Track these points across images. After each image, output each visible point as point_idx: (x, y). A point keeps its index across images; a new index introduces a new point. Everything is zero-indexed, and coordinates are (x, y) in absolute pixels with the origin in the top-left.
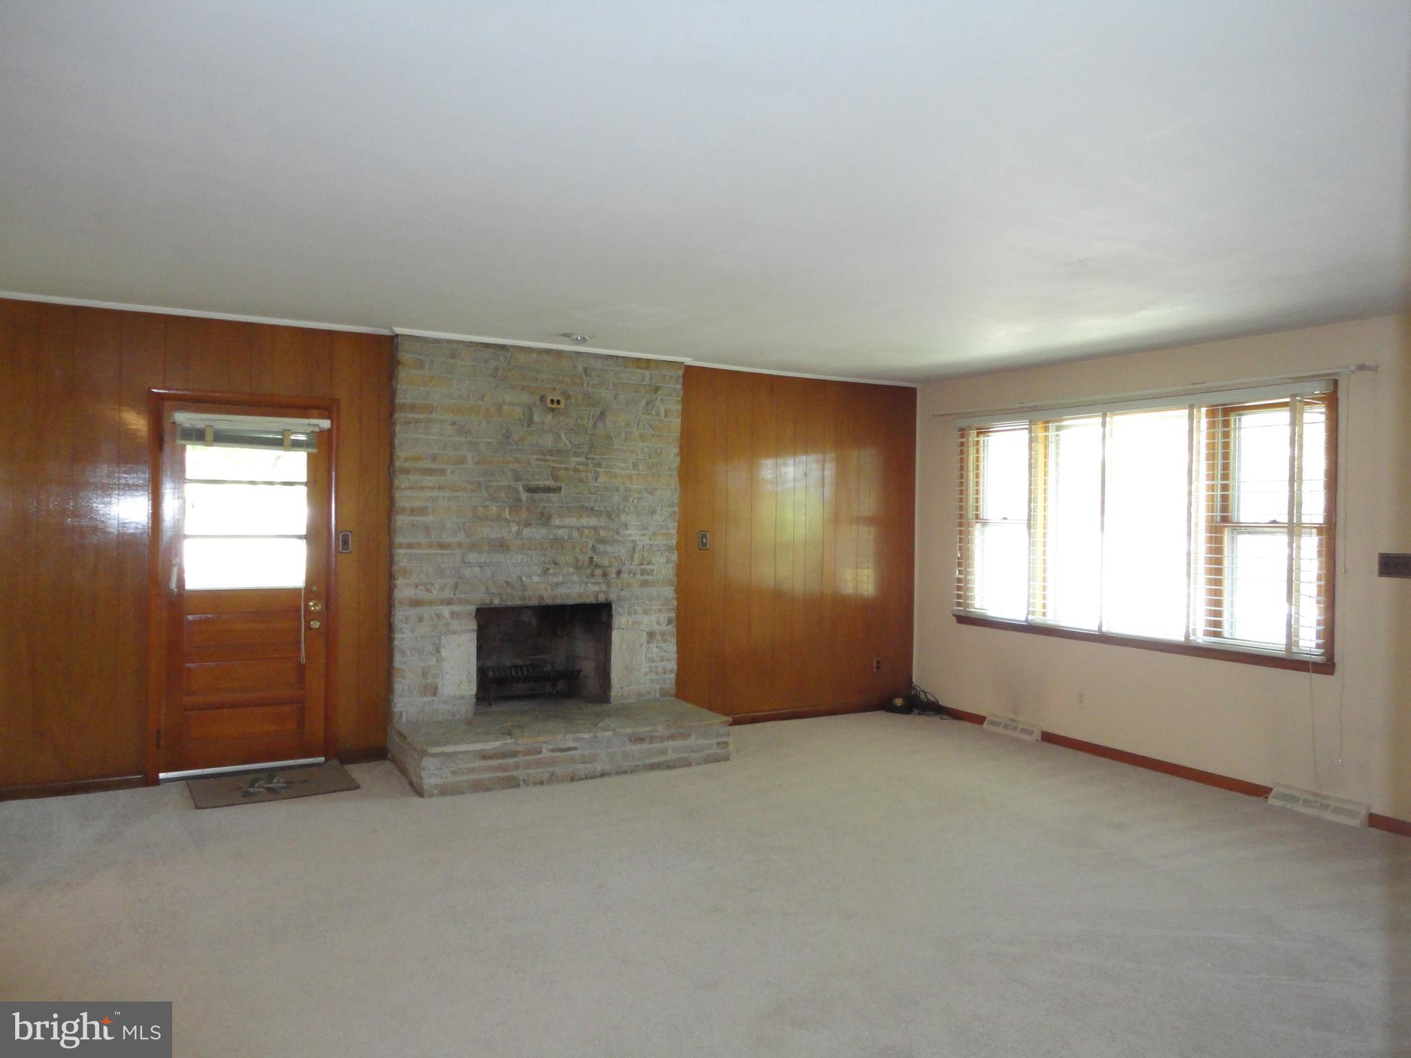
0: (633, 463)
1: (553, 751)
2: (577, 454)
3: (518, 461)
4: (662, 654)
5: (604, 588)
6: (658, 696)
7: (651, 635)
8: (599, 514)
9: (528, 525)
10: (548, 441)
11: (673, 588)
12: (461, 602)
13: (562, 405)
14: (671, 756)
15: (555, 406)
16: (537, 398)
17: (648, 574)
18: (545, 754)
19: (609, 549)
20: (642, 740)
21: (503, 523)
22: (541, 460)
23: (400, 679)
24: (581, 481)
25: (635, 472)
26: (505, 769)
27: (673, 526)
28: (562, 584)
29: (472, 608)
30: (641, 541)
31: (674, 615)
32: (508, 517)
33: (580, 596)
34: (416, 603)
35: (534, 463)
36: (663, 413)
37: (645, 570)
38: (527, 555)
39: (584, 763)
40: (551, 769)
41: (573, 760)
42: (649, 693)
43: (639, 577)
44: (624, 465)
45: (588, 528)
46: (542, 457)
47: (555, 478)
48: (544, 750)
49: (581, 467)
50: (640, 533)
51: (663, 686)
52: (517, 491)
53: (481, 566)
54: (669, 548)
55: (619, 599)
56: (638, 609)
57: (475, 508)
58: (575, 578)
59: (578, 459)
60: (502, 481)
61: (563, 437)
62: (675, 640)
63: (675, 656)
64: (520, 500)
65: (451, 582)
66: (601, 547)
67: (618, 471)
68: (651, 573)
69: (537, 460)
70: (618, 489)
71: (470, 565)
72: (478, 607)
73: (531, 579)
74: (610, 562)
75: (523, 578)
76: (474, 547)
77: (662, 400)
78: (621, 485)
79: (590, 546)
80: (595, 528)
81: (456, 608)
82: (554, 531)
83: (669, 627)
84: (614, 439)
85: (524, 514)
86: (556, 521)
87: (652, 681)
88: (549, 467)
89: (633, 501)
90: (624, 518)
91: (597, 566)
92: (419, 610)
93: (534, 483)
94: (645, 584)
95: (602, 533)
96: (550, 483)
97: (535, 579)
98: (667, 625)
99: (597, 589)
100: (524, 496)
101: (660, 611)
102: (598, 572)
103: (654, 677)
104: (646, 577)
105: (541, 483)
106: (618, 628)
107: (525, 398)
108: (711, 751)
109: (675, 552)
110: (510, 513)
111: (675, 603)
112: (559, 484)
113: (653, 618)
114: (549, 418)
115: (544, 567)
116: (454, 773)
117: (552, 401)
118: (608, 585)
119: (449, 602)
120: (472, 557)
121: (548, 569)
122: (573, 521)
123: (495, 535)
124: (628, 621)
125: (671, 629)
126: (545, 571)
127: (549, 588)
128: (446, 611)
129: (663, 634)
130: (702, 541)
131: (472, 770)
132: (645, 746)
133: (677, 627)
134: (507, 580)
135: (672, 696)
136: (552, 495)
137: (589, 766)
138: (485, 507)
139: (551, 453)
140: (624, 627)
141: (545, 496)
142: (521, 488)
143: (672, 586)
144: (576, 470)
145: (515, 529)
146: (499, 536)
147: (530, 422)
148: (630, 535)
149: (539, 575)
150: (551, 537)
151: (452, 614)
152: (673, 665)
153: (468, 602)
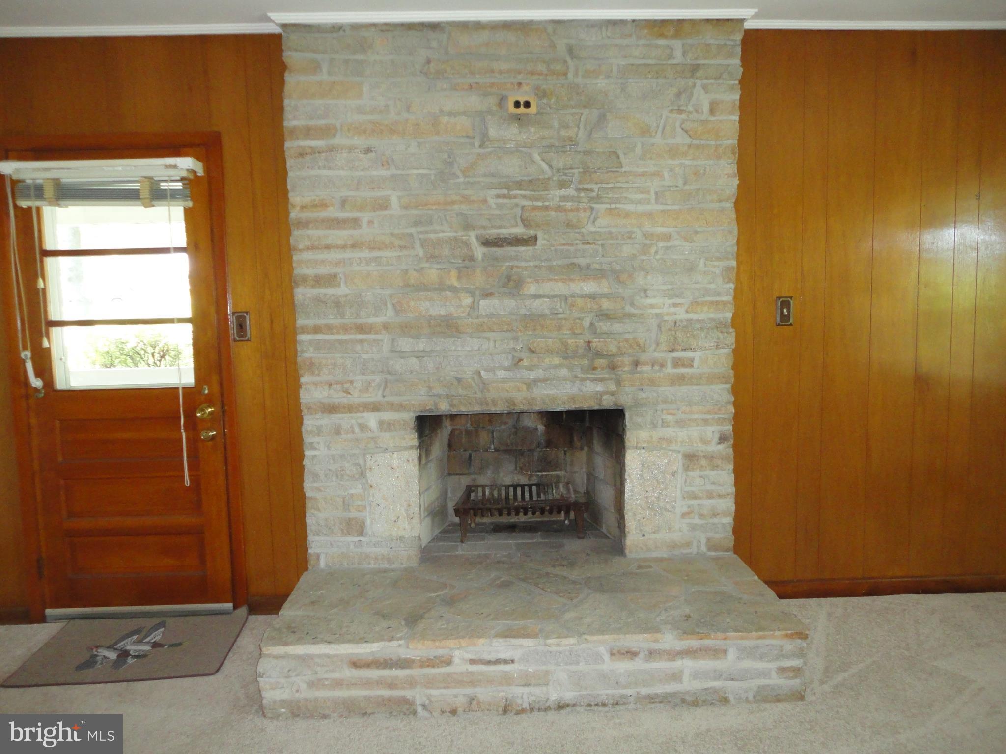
0: (656, 194)
1: (473, 662)
2: (562, 185)
3: (466, 199)
4: (710, 487)
5: (612, 387)
6: (704, 549)
7: (691, 458)
8: (600, 274)
9: (487, 295)
10: (511, 167)
11: (729, 386)
12: (392, 407)
13: (533, 109)
14: (688, 685)
15: (522, 110)
16: (492, 101)
17: (683, 365)
18: (459, 666)
19: (617, 327)
20: (631, 654)
21: (449, 293)
22: (504, 196)
23: (313, 511)
24: (569, 225)
25: (661, 207)
26: (391, 686)
27: (726, 290)
28: (544, 380)
29: (409, 417)
30: (671, 314)
31: (731, 428)
32: (456, 284)
33: (573, 398)
34: (331, 409)
35: (492, 202)
36: (706, 108)
37: (679, 359)
38: (488, 339)
39: (527, 685)
40: (469, 691)
41: (507, 680)
42: (688, 544)
43: (669, 370)
44: (639, 196)
45: (582, 296)
46: (505, 192)
47: (526, 223)
48: (456, 660)
49: (569, 205)
50: (670, 301)
51: (710, 534)
52: (467, 244)
53: (420, 356)
54: (720, 326)
55: (638, 404)
56: (670, 418)
57: (406, 272)
58: (564, 372)
59: (563, 192)
60: (443, 232)
61: (537, 157)
62: (731, 467)
63: (732, 490)
64: (472, 259)
65: (378, 378)
66: (603, 326)
67: (631, 207)
68: (690, 363)
69: (498, 196)
70: (630, 236)
71: (402, 355)
72: (419, 414)
73: (494, 373)
74: (619, 348)
75: (483, 373)
76: (406, 329)
77: (705, 88)
78: (635, 229)
79: (586, 323)
80: (592, 297)
81: (387, 416)
82: (527, 302)
83: (721, 447)
84: (622, 156)
85: (479, 279)
86: (531, 288)
87: (693, 528)
88: (517, 205)
89: (656, 252)
90: (640, 280)
91: (598, 354)
92: (336, 418)
93: (493, 232)
94: (680, 380)
95: (606, 304)
96: (519, 230)
97: (501, 374)
98: (719, 443)
99: (599, 388)
100: (479, 252)
101: (706, 422)
102: (601, 362)
103: (697, 521)
104: (682, 370)
105: (504, 232)
106: (636, 448)
107: (474, 101)
108: (767, 682)
109: (731, 330)
110: (459, 278)
111: (732, 409)
112: (532, 232)
113: (694, 432)
114: (512, 132)
115: (514, 357)
116: (311, 685)
117: (517, 104)
118: (618, 383)
119: (375, 408)
120: (405, 344)
121: (521, 360)
122: (559, 288)
123: (437, 310)
124: (651, 437)
125: (726, 449)
126: (517, 363)
127: (524, 387)
128: (372, 420)
129: (710, 458)
130: (782, 313)
131: (339, 684)
132: (638, 664)
133: (735, 446)
134: (459, 376)
135: (727, 550)
136: (522, 249)
137: (536, 691)
138: (420, 271)
139: (519, 185)
140: (645, 445)
141: (511, 251)
142: (474, 242)
143: (726, 383)
144: (559, 209)
145: (467, 301)
146: (443, 312)
147: (485, 139)
148: (652, 306)
149: (508, 369)
150: (523, 311)
151: (381, 423)
152: (728, 505)
153: (401, 407)
